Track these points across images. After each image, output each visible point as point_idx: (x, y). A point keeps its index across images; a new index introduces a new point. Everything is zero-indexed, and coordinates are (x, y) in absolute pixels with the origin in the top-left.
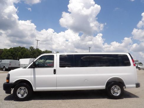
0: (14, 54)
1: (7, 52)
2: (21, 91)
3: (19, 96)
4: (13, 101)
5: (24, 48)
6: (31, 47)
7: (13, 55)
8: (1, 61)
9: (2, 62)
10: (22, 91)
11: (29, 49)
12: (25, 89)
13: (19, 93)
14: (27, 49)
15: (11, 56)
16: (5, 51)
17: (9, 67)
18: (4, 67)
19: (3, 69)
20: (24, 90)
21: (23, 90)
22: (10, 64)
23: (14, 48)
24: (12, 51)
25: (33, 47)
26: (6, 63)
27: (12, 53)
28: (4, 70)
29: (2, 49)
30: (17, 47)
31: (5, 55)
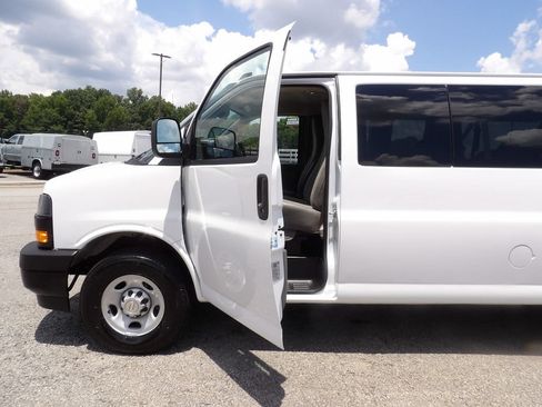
0: (71, 117)
1: (43, 107)
2: (127, 298)
3: (118, 324)
4: (84, 347)
5: (108, 93)
6: (134, 89)
7: (66, 122)
8: (22, 138)
9: (25, 143)
10: (133, 302)
11: (126, 97)
12: (150, 288)
13: (113, 310)
14: (119, 98)
15: (61, 122)
16: (36, 103)
17: (53, 165)
18: (36, 162)
19: (32, 169)
20: (144, 296)
21: (139, 294)
22: (57, 153)
23: (70, 94)
24: (61, 105)
25: (140, 92)
26: (41, 146)
27: (61, 112)
28: (36, 175)
29: (25, 97)
30: (80, 90)
31: (36, 120)
